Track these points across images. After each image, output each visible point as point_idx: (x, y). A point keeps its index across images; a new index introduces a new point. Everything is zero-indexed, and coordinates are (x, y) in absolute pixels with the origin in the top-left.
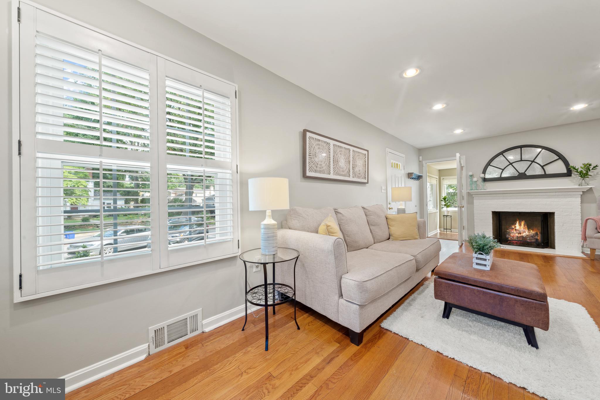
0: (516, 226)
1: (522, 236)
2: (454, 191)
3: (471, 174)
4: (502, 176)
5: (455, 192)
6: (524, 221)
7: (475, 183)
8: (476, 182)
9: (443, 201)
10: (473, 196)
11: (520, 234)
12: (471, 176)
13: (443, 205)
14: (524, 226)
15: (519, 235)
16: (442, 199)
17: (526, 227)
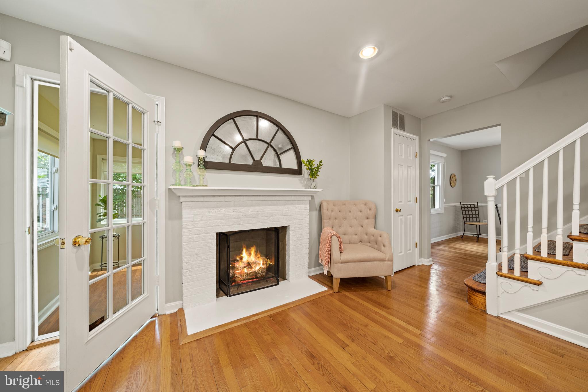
0: (242, 256)
1: (255, 272)
2: (122, 187)
3: (177, 144)
4: (232, 162)
5: (123, 189)
6: (254, 246)
7: (189, 168)
8: (190, 165)
9: (101, 206)
10: (182, 199)
11: (250, 269)
12: (179, 150)
13: (102, 214)
14: (256, 255)
15: (250, 271)
16: (98, 202)
17: (259, 255)
